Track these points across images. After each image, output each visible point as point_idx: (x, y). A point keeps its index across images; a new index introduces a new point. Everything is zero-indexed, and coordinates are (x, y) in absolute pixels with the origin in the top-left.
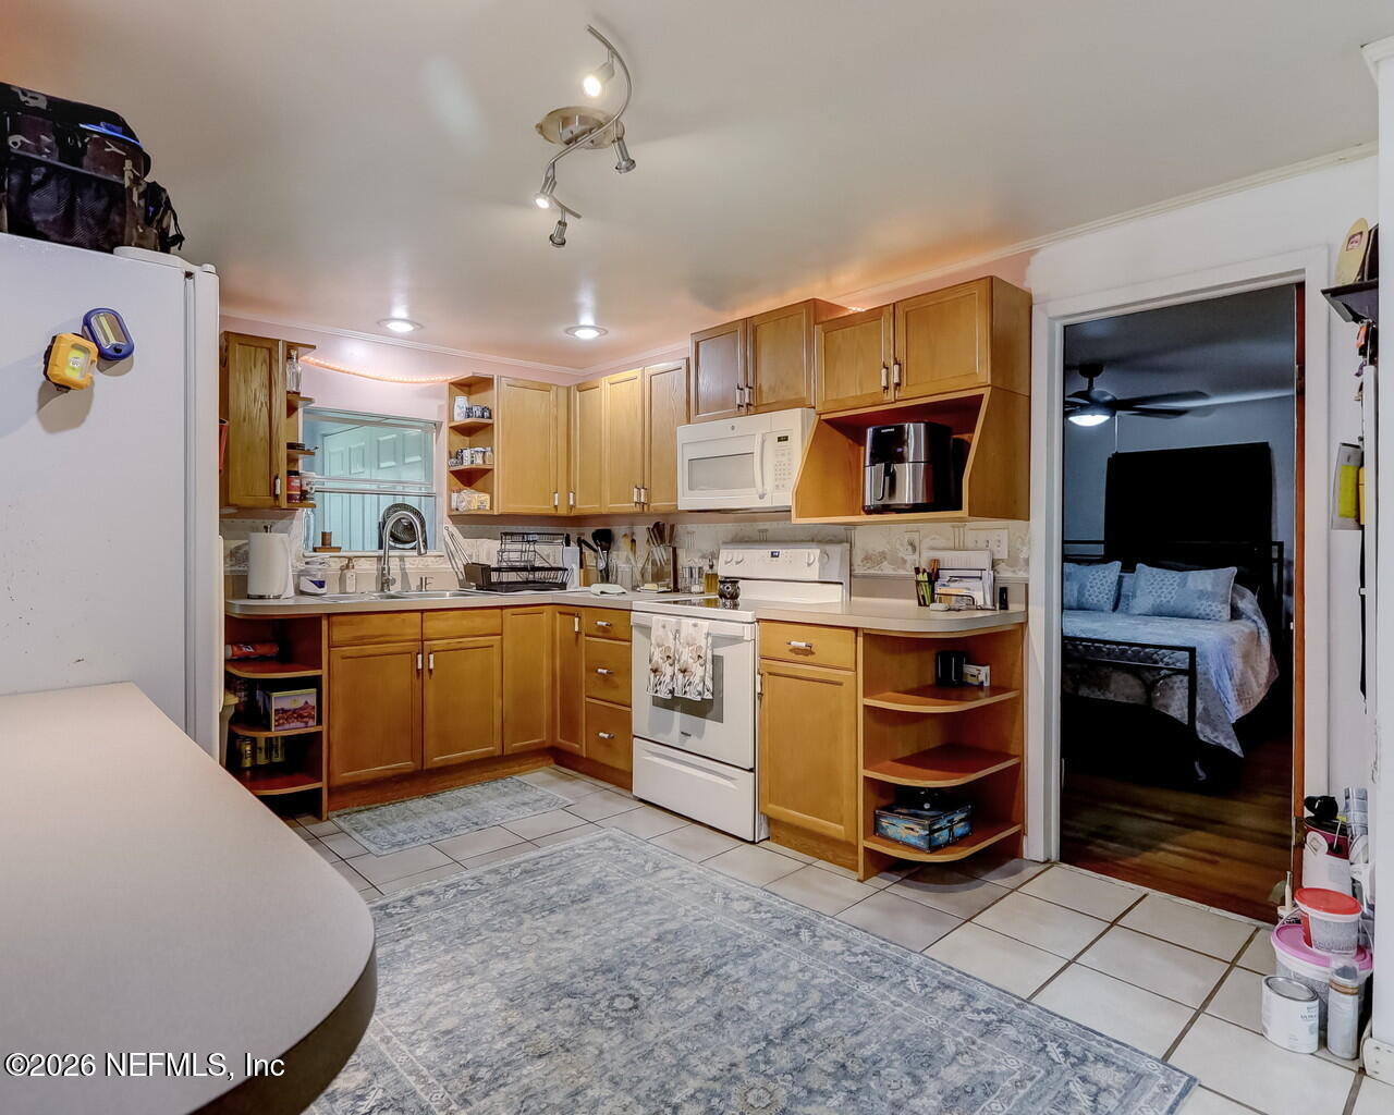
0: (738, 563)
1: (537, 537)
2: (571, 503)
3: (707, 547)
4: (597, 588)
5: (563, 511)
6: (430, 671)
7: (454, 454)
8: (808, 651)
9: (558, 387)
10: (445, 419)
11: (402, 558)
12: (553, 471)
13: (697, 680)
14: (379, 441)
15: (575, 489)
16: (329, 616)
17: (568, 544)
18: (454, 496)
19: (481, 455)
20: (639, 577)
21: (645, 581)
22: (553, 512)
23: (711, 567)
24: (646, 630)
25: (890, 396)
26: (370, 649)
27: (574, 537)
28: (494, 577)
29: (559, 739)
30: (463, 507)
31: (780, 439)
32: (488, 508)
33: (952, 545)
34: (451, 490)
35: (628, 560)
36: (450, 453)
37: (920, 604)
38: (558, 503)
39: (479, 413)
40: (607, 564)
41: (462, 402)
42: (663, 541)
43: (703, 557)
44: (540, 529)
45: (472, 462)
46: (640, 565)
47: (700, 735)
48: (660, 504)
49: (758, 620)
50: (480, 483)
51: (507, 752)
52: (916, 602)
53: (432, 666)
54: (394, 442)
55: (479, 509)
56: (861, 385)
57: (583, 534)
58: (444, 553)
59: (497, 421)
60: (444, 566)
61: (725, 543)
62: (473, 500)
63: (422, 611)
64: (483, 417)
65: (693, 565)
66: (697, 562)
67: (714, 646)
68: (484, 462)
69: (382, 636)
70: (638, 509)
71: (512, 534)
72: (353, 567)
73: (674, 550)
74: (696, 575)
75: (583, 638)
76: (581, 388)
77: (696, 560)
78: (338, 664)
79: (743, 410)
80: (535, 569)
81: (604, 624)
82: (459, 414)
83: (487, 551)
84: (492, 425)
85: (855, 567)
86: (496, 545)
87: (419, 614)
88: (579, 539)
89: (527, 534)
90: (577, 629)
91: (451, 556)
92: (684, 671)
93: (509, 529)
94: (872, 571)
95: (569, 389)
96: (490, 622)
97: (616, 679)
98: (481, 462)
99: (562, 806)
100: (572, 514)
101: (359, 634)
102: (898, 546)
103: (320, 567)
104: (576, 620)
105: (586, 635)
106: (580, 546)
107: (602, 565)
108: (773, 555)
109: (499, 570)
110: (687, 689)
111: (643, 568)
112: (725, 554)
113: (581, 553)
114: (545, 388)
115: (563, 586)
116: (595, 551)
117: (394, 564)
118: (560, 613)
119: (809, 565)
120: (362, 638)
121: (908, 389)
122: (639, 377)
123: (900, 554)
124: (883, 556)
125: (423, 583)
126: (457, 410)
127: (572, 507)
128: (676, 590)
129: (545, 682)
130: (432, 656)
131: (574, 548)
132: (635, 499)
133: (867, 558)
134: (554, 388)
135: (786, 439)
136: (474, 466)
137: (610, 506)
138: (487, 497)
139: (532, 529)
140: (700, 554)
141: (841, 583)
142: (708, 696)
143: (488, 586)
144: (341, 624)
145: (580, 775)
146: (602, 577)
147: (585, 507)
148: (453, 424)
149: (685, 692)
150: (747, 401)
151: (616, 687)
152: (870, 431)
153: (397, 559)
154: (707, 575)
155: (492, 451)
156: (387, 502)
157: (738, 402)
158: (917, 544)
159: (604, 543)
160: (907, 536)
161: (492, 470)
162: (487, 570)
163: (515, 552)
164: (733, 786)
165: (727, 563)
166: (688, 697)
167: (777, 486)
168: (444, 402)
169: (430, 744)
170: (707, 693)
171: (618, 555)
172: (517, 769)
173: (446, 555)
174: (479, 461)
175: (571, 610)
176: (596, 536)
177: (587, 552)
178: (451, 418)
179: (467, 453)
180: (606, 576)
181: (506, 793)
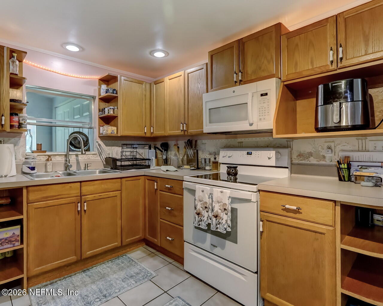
0: (229, 157)
1: (137, 146)
2: (152, 131)
3: (212, 150)
4: (164, 168)
5: (148, 135)
6: (85, 211)
7: (101, 110)
8: (297, 211)
9: (146, 83)
10: (96, 94)
11: (77, 155)
12: (144, 117)
13: (224, 222)
14: (74, 108)
15: (153, 125)
16: (27, 187)
17: (150, 149)
18: (101, 128)
19: (112, 110)
20: (181, 162)
21: (183, 164)
22: (144, 135)
23: (215, 159)
24: (193, 192)
25: (334, 66)
26: (51, 202)
27: (153, 146)
28: (119, 163)
29: (147, 236)
30: (104, 133)
31: (262, 95)
32: (115, 133)
33: (357, 148)
34: (100, 126)
35: (176, 155)
36: (99, 109)
37: (340, 179)
38: (146, 131)
39: (111, 91)
40: (166, 157)
41: (104, 87)
42: (192, 147)
43: (210, 154)
44: (138, 143)
45: (109, 113)
46: (181, 158)
47: (223, 247)
48: (192, 130)
49: (259, 191)
50: (112, 123)
51: (124, 244)
52: (337, 178)
53: (85, 208)
54: (79, 108)
55: (111, 133)
56: (312, 63)
57: (156, 145)
58: (97, 152)
59: (119, 95)
60: (97, 158)
61: (222, 148)
62: (109, 130)
63: (81, 182)
64: (113, 93)
65: (206, 157)
66: (207, 156)
67: (232, 202)
68: (114, 113)
69: (58, 195)
70: (182, 133)
71: (126, 145)
72: (51, 160)
73: (197, 151)
74: (208, 162)
75: (159, 192)
76: (156, 83)
77: (207, 155)
78: (32, 212)
79: (238, 84)
80: (136, 159)
81: (169, 186)
82: (103, 93)
83: (115, 152)
84: (118, 97)
85: (293, 159)
86: (119, 149)
87: (79, 184)
88: (155, 146)
89: (133, 144)
90: (156, 187)
91: (100, 154)
92: (216, 217)
93: (125, 142)
94: (303, 162)
95: (150, 84)
96: (116, 185)
97: (176, 213)
98: (113, 113)
99: (150, 278)
100: (152, 136)
101: (45, 195)
102: (320, 149)
103: (32, 160)
104: (156, 183)
105: (160, 190)
106: (155, 149)
107: (164, 157)
108: (248, 154)
109: (121, 160)
110: (218, 226)
111: (182, 159)
112: (222, 153)
113: (156, 152)
114: (140, 82)
115: (148, 167)
116: (162, 151)
117: (73, 158)
118: (147, 179)
119: (269, 158)
120: (47, 197)
121: (347, 61)
122: (183, 75)
123: (322, 154)
124: (310, 154)
125: (86, 166)
126: (102, 91)
127: (152, 133)
128: (198, 168)
129: (141, 210)
130: (85, 204)
131: (153, 150)
132: (181, 129)
133: (300, 155)
134: (144, 83)
135: (266, 94)
136: (109, 115)
137: (169, 132)
138: (115, 128)
139: (136, 142)
140: (209, 153)
141: (287, 168)
142: (229, 230)
143: (115, 167)
144: (34, 191)
145: (157, 253)
146: (165, 162)
147: (158, 133)
148: (100, 97)
149: (217, 228)
150: (240, 78)
151: (175, 216)
152: (321, 87)
153: (75, 156)
154: (214, 162)
155: (117, 108)
156: (71, 130)
157: (235, 80)
158: (333, 148)
159: (165, 148)
160: (327, 144)
161: (118, 116)
162: (115, 160)
163: (128, 152)
164: (244, 279)
165: (223, 157)
166: (219, 230)
167: (260, 119)
168: (97, 88)
169: (85, 246)
170: (228, 228)
171: (171, 153)
172: (128, 250)
173: (98, 154)
174: (111, 112)
175: (153, 178)
176: (162, 145)
177: (158, 151)
178: (100, 95)
179: (106, 110)
180: (166, 162)
181: (123, 267)
